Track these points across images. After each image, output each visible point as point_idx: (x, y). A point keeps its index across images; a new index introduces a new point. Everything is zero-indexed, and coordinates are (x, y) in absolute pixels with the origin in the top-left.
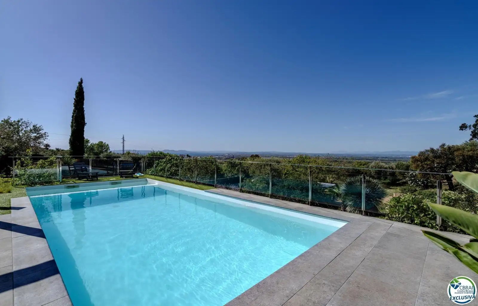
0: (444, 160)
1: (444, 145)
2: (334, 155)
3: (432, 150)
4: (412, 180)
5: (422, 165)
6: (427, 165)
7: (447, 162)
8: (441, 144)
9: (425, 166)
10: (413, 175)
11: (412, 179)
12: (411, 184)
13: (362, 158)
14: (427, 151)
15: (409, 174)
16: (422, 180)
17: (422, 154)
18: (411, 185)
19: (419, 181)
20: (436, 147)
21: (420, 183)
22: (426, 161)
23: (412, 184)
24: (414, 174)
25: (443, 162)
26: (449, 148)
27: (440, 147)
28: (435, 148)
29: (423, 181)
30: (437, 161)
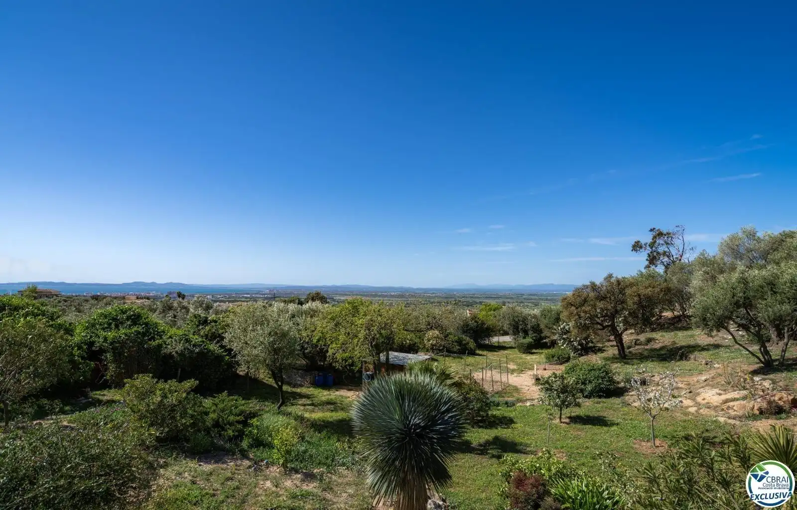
0: (611, 303)
1: (610, 276)
2: (457, 290)
3: (593, 286)
4: (564, 339)
5: (577, 313)
6: (585, 312)
7: (615, 307)
8: (605, 275)
9: (582, 314)
10: (566, 330)
11: (564, 336)
12: (563, 345)
13: (499, 295)
14: (586, 287)
15: (559, 328)
16: (578, 339)
17: (578, 292)
18: (562, 347)
19: (576, 340)
20: (599, 280)
21: (575, 345)
22: (583, 305)
23: (565, 346)
24: (567, 327)
25: (610, 307)
26: (618, 282)
27: (605, 279)
28: (598, 283)
29: (580, 340)
30: (600, 304)
